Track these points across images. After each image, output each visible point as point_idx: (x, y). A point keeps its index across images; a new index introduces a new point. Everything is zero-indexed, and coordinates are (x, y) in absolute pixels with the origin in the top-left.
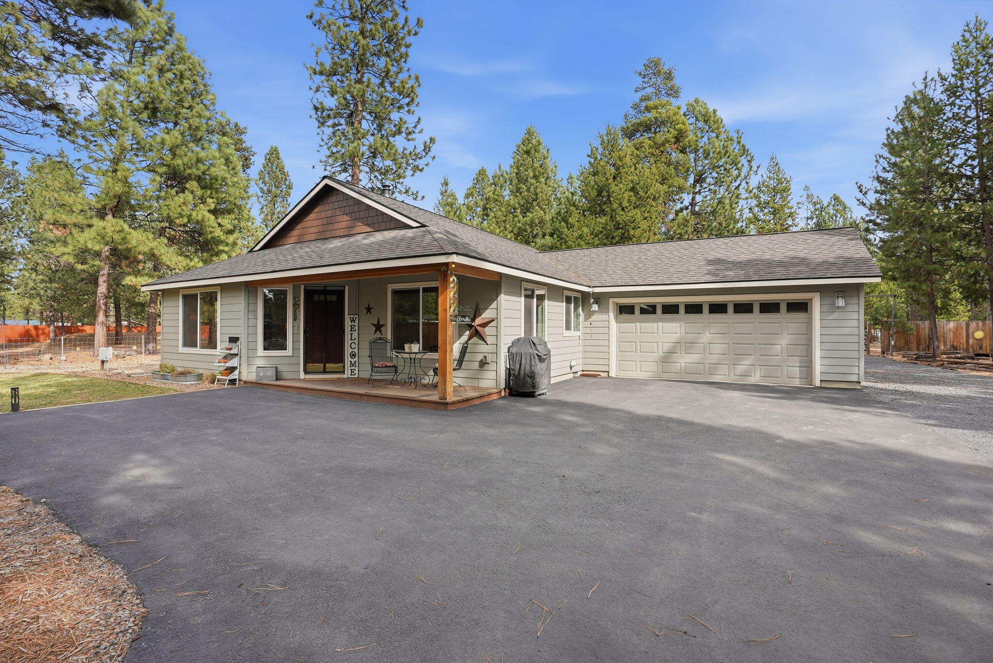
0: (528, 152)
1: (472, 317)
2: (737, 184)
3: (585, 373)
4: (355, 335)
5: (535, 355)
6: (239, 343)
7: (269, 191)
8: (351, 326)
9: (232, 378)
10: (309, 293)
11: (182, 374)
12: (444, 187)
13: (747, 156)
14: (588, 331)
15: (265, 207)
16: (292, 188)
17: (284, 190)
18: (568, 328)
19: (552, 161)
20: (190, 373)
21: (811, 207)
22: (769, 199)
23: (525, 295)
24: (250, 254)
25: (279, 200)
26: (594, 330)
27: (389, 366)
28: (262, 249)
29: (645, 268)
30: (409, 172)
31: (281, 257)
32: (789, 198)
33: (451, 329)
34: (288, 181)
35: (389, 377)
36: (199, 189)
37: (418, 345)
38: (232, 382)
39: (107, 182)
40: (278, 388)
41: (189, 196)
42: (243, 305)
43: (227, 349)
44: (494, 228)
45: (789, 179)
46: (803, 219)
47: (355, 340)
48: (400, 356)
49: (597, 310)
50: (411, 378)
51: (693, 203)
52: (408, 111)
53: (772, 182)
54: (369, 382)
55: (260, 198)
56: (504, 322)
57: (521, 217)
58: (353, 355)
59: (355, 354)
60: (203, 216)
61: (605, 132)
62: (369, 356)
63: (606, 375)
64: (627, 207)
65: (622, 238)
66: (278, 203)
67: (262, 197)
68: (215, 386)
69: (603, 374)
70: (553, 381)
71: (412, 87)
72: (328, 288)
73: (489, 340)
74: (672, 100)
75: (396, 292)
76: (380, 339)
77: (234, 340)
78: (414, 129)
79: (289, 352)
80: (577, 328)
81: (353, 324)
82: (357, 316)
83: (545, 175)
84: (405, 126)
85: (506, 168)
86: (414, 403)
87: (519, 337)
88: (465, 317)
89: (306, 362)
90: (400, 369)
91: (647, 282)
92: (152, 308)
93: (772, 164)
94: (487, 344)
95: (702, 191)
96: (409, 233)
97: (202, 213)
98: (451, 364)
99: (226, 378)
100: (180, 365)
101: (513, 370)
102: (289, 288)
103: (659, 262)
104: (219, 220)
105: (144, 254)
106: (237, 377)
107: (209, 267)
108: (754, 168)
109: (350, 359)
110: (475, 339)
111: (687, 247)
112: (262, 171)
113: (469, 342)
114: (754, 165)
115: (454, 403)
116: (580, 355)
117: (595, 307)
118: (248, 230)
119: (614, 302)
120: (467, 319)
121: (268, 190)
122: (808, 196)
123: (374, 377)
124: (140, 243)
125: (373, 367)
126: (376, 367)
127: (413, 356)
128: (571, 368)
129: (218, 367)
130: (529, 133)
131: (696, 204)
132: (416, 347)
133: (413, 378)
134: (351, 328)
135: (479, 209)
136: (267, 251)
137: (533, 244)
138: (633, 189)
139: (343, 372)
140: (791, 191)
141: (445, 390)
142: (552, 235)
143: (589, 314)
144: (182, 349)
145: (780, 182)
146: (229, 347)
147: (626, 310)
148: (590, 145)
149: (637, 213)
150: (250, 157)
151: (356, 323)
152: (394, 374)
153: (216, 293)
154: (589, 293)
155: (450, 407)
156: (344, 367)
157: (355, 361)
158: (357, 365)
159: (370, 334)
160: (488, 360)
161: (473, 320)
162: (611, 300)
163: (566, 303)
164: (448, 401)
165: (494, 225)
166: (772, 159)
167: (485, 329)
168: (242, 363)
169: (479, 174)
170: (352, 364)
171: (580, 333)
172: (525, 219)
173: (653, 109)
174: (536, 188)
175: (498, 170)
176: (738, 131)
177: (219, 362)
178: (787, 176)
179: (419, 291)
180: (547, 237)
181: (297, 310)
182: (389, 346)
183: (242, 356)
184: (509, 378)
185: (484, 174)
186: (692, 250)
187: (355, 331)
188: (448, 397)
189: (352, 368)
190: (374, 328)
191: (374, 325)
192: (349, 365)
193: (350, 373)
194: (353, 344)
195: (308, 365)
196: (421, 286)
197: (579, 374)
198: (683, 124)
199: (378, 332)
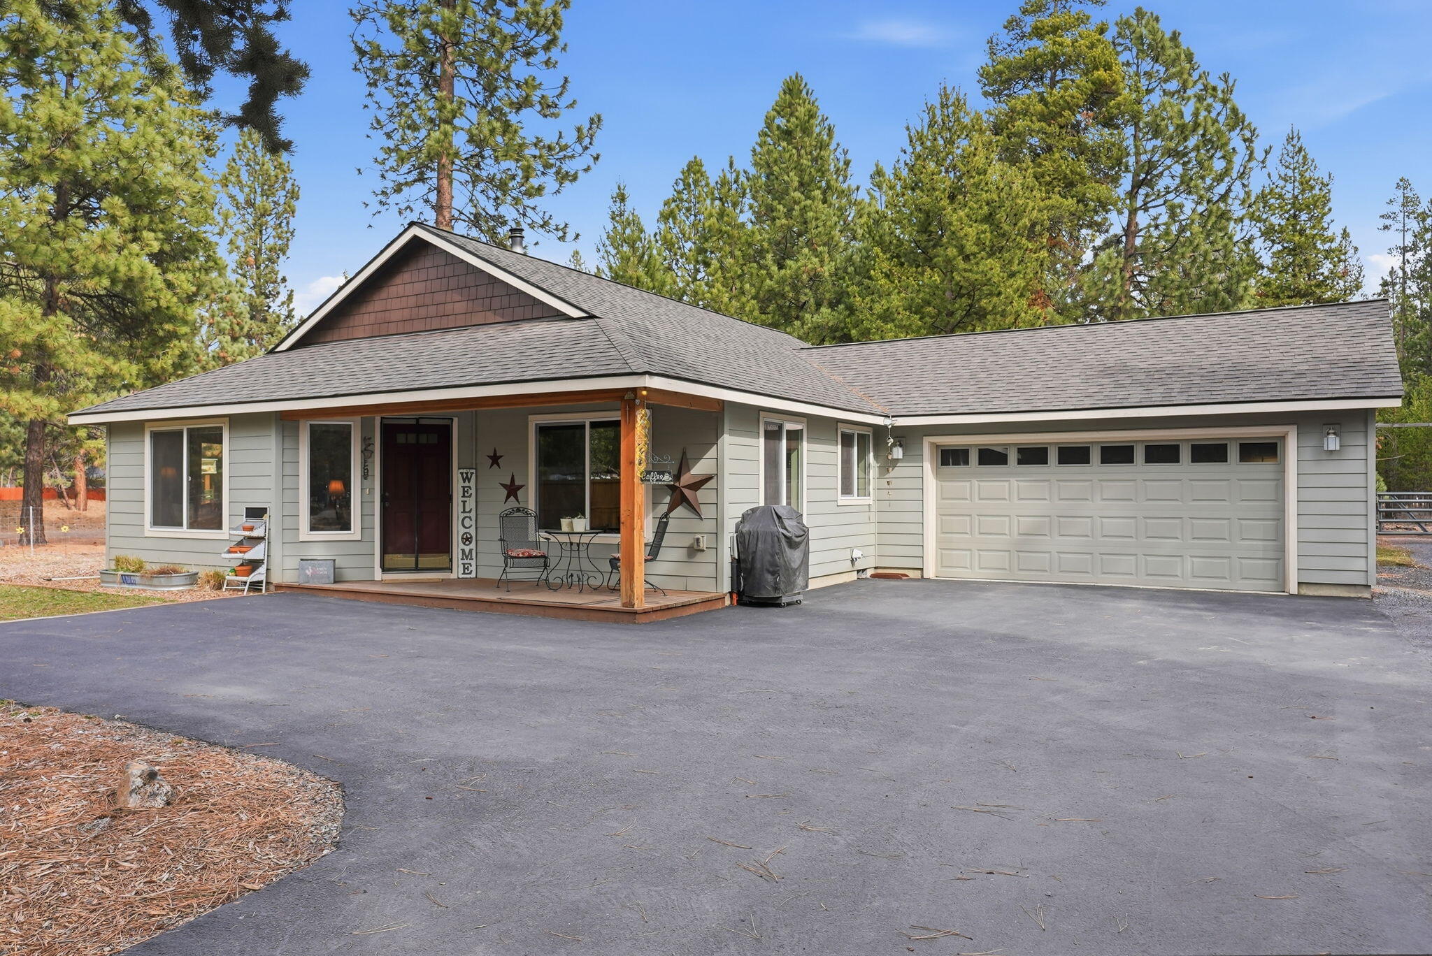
0: (787, 134)
1: (676, 473)
2: (1221, 189)
3: (880, 571)
4: (471, 504)
5: (781, 536)
6: (266, 517)
7: (250, 203)
8: (464, 487)
9: (255, 579)
10: (389, 431)
11: (163, 572)
12: (618, 204)
13: (1241, 130)
14: (884, 495)
15: (240, 237)
16: (297, 199)
17: (282, 201)
18: (847, 490)
19: (840, 150)
20: (175, 571)
21: (1414, 225)
22: (1283, 223)
23: (766, 432)
24: (271, 358)
25: (271, 223)
26: (894, 495)
27: (536, 557)
28: (294, 347)
29: (989, 381)
30: (550, 184)
32: (1327, 219)
33: (641, 494)
34: (290, 182)
35: (534, 575)
36: (127, 212)
37: (583, 521)
38: (255, 586)
40: (341, 595)
42: (274, 451)
43: (245, 529)
44: (719, 291)
45: (1326, 180)
46: (1394, 252)
47: (470, 512)
48: (553, 539)
49: (900, 456)
50: (572, 575)
51: (1130, 231)
52: (547, 63)
53: (1289, 187)
54: (498, 584)
56: (728, 481)
57: (775, 268)
58: (467, 539)
59: (471, 537)
60: (143, 270)
61: (936, 101)
62: (501, 540)
63: (917, 574)
64: (974, 255)
65: (968, 314)
66: (270, 230)
68: (224, 593)
69: (912, 574)
70: (813, 585)
71: (555, 13)
72: (422, 422)
73: (707, 511)
74: (1091, 9)
75: (543, 430)
76: (518, 510)
77: (256, 513)
78: (556, 100)
79: (355, 533)
80: (864, 491)
81: (467, 484)
82: (474, 471)
83: (822, 184)
84: (539, 93)
86: (581, 614)
87: (756, 505)
88: (662, 473)
89: (384, 551)
90: (553, 562)
91: (990, 407)
92: (34, 453)
93: (1290, 148)
94: (701, 519)
95: (1149, 205)
96: (567, 328)
97: (139, 263)
98: (640, 554)
99: (244, 579)
100: (153, 559)
101: (745, 561)
102: (354, 423)
103: (1017, 369)
104: (170, 276)
105: (24, 346)
106: (263, 578)
108: (1259, 155)
109: (462, 546)
110: (680, 511)
111: (1073, 339)
113: (671, 515)
114: (1259, 147)
115: (646, 612)
116: (872, 539)
117: (898, 453)
119: (932, 444)
120: (667, 477)
121: (247, 202)
122: (1406, 201)
123: (510, 576)
124: (18, 324)
125: (507, 557)
126: (513, 557)
127: (575, 539)
128: (852, 561)
129: (227, 561)
130: (793, 90)
131: (1135, 234)
132: (581, 524)
133: (575, 576)
134: (464, 492)
135: (689, 245)
137: (797, 323)
138: (989, 218)
139: (450, 569)
140: (1330, 205)
141: (632, 591)
142: (832, 305)
143: (888, 465)
144: (150, 530)
145: (1306, 185)
146: (248, 525)
147: (951, 457)
148: (908, 129)
149: (993, 267)
151: (472, 483)
152: (542, 569)
153: (221, 429)
154: (885, 427)
155: (640, 619)
156: (451, 560)
157: (471, 551)
158: (474, 556)
159: (498, 502)
160: (703, 545)
161: (677, 477)
162: (927, 441)
163: (843, 445)
164: (636, 608)
165: (718, 285)
166: (1292, 138)
167: (699, 493)
168: (272, 554)
169: (689, 170)
170: (465, 555)
171: (868, 500)
172: (783, 272)
173: (1048, 33)
174: (804, 210)
175: (727, 168)
176: (1225, 78)
177: (229, 552)
178: (1322, 174)
179: (583, 427)
180: (825, 310)
181: (369, 460)
182: (532, 522)
183: (272, 541)
184: (738, 576)
185: (699, 171)
186: (1081, 346)
187: (470, 496)
188: (636, 602)
189: (466, 561)
190: (505, 492)
191: (504, 486)
192: (460, 556)
193: (461, 570)
194: (467, 519)
195: (388, 557)
196: (587, 419)
197: (869, 573)
198: (1108, 67)
199: (512, 498)
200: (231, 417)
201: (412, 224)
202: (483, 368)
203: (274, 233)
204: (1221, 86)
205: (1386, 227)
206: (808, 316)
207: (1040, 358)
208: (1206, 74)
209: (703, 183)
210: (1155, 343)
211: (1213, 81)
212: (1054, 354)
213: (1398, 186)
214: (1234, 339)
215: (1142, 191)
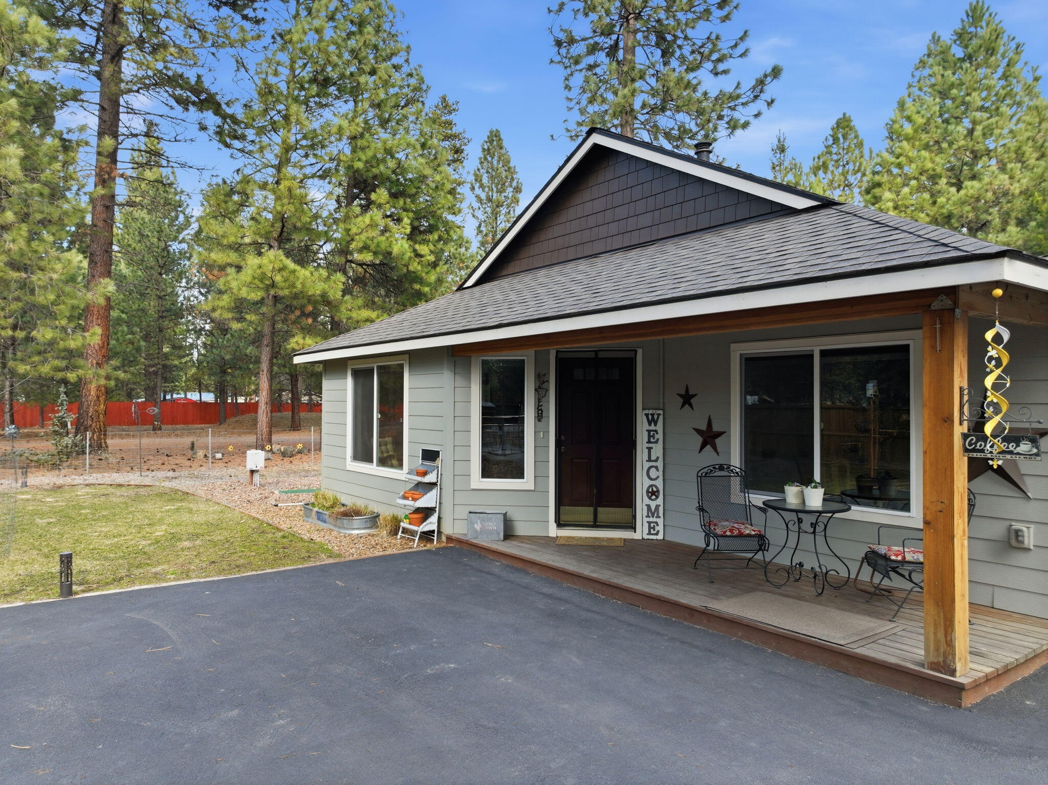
4: (658, 450)
6: (438, 462)
7: (490, 200)
8: (649, 431)
9: (426, 528)
10: (565, 365)
11: (346, 513)
12: (778, 155)
15: (483, 224)
17: (510, 196)
19: (1029, 67)
20: (360, 512)
24: (460, 292)
25: (503, 212)
27: (749, 536)
28: (479, 283)
30: (722, 131)
31: (513, 296)
33: (963, 474)
34: (516, 180)
38: (427, 536)
39: (266, 197)
41: (376, 214)
42: (446, 390)
43: (419, 473)
47: (656, 460)
52: (722, 18)
55: (476, 211)
58: (653, 493)
59: (658, 491)
62: (699, 508)
66: (502, 217)
67: (479, 208)
68: (398, 542)
72: (602, 355)
75: (750, 362)
76: (721, 468)
77: (430, 456)
78: (731, 52)
79: (528, 481)
81: (653, 427)
82: (661, 412)
89: (559, 503)
99: (415, 528)
100: (347, 492)
102: (527, 356)
104: (417, 247)
106: (434, 527)
107: (393, 319)
109: (647, 501)
112: (478, 170)
115: (977, 685)
118: (461, 259)
121: (487, 198)
125: (709, 534)
126: (717, 536)
132: (814, 496)
134: (649, 436)
136: (487, 286)
139: (633, 528)
141: (949, 644)
144: (351, 464)
146: (422, 469)
150: (463, 147)
151: (659, 427)
153: (401, 367)
155: (968, 699)
156: (634, 517)
157: (657, 507)
158: (661, 514)
164: (960, 679)
168: (443, 501)
169: (838, 126)
170: (651, 512)
177: (405, 497)
179: (811, 357)
180: (1012, 229)
181: (543, 400)
182: (737, 483)
183: (443, 487)
185: (847, 127)
187: (657, 442)
188: (958, 666)
189: (651, 519)
190: (699, 440)
191: (698, 431)
192: (645, 513)
193: (646, 530)
194: (653, 470)
195: (563, 509)
196: (815, 346)
199: (710, 449)
202: (679, 280)
203: (505, 219)
209: (853, 135)
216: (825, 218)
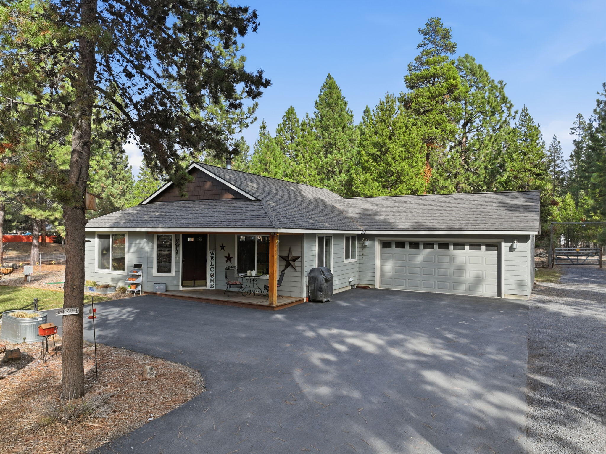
3: (360, 285)
4: (214, 263)
5: (323, 278)
6: (142, 268)
9: (138, 290)
10: (185, 237)
11: (105, 287)
13: (506, 103)
14: (361, 258)
18: (347, 257)
19: (349, 111)
20: (109, 287)
23: (319, 240)
24: (140, 207)
26: (365, 258)
27: (238, 284)
28: (148, 203)
29: (399, 217)
35: (237, 290)
38: (138, 292)
40: (167, 297)
43: (133, 272)
44: (302, 167)
47: (213, 265)
48: (244, 278)
50: (251, 291)
53: (523, 128)
54: (225, 293)
56: (305, 258)
57: (323, 158)
58: (212, 275)
59: (214, 275)
61: (384, 100)
62: (226, 278)
63: (373, 287)
69: (371, 287)
70: (334, 292)
73: (298, 269)
74: (448, 54)
76: (232, 267)
77: (138, 266)
79: (173, 273)
80: (353, 257)
81: (212, 256)
82: (215, 251)
83: (342, 125)
85: (312, 116)
86: (255, 307)
87: (315, 267)
89: (183, 279)
90: (244, 285)
91: (399, 228)
93: (524, 114)
94: (296, 272)
96: (249, 204)
98: (275, 287)
99: (134, 290)
101: (311, 287)
102: (173, 234)
103: (409, 212)
106: (140, 289)
108: (513, 114)
109: (210, 278)
110: (289, 269)
111: (431, 201)
113: (286, 270)
114: (513, 110)
115: (277, 307)
116: (356, 274)
117: (366, 243)
119: (378, 240)
122: (580, 123)
123: (229, 290)
125: (228, 284)
126: (230, 284)
127: (252, 278)
128: (349, 283)
132: (254, 273)
134: (211, 258)
139: (206, 286)
141: (273, 299)
143: (362, 247)
144: (97, 270)
145: (529, 128)
146: (134, 270)
147: (386, 245)
151: (214, 256)
152: (240, 288)
153: (124, 235)
155: (276, 309)
156: (206, 283)
157: (213, 279)
158: (215, 281)
159: (224, 264)
161: (288, 257)
163: (346, 241)
164: (274, 305)
166: (524, 110)
167: (296, 262)
168: (144, 281)
170: (211, 281)
171: (355, 260)
172: (327, 159)
173: (431, 64)
174: (336, 135)
175: (305, 118)
176: (501, 82)
177: (129, 280)
178: (536, 124)
181: (178, 247)
182: (236, 271)
183: (143, 276)
184: (308, 291)
185: (293, 113)
186: (433, 204)
187: (213, 260)
188: (274, 303)
189: (211, 283)
190: (226, 259)
191: (226, 257)
193: (210, 286)
194: (212, 268)
195: (184, 281)
197: (356, 286)
198: (455, 79)
199: (229, 261)
200: (129, 233)
201: (193, 162)
204: (499, 86)
205: (573, 133)
206: (336, 177)
207: (418, 208)
208: (493, 81)
210: (459, 204)
211: (496, 83)
212: (423, 207)
213: (578, 117)
214: (487, 204)
215: (469, 125)
216: (258, 202)
